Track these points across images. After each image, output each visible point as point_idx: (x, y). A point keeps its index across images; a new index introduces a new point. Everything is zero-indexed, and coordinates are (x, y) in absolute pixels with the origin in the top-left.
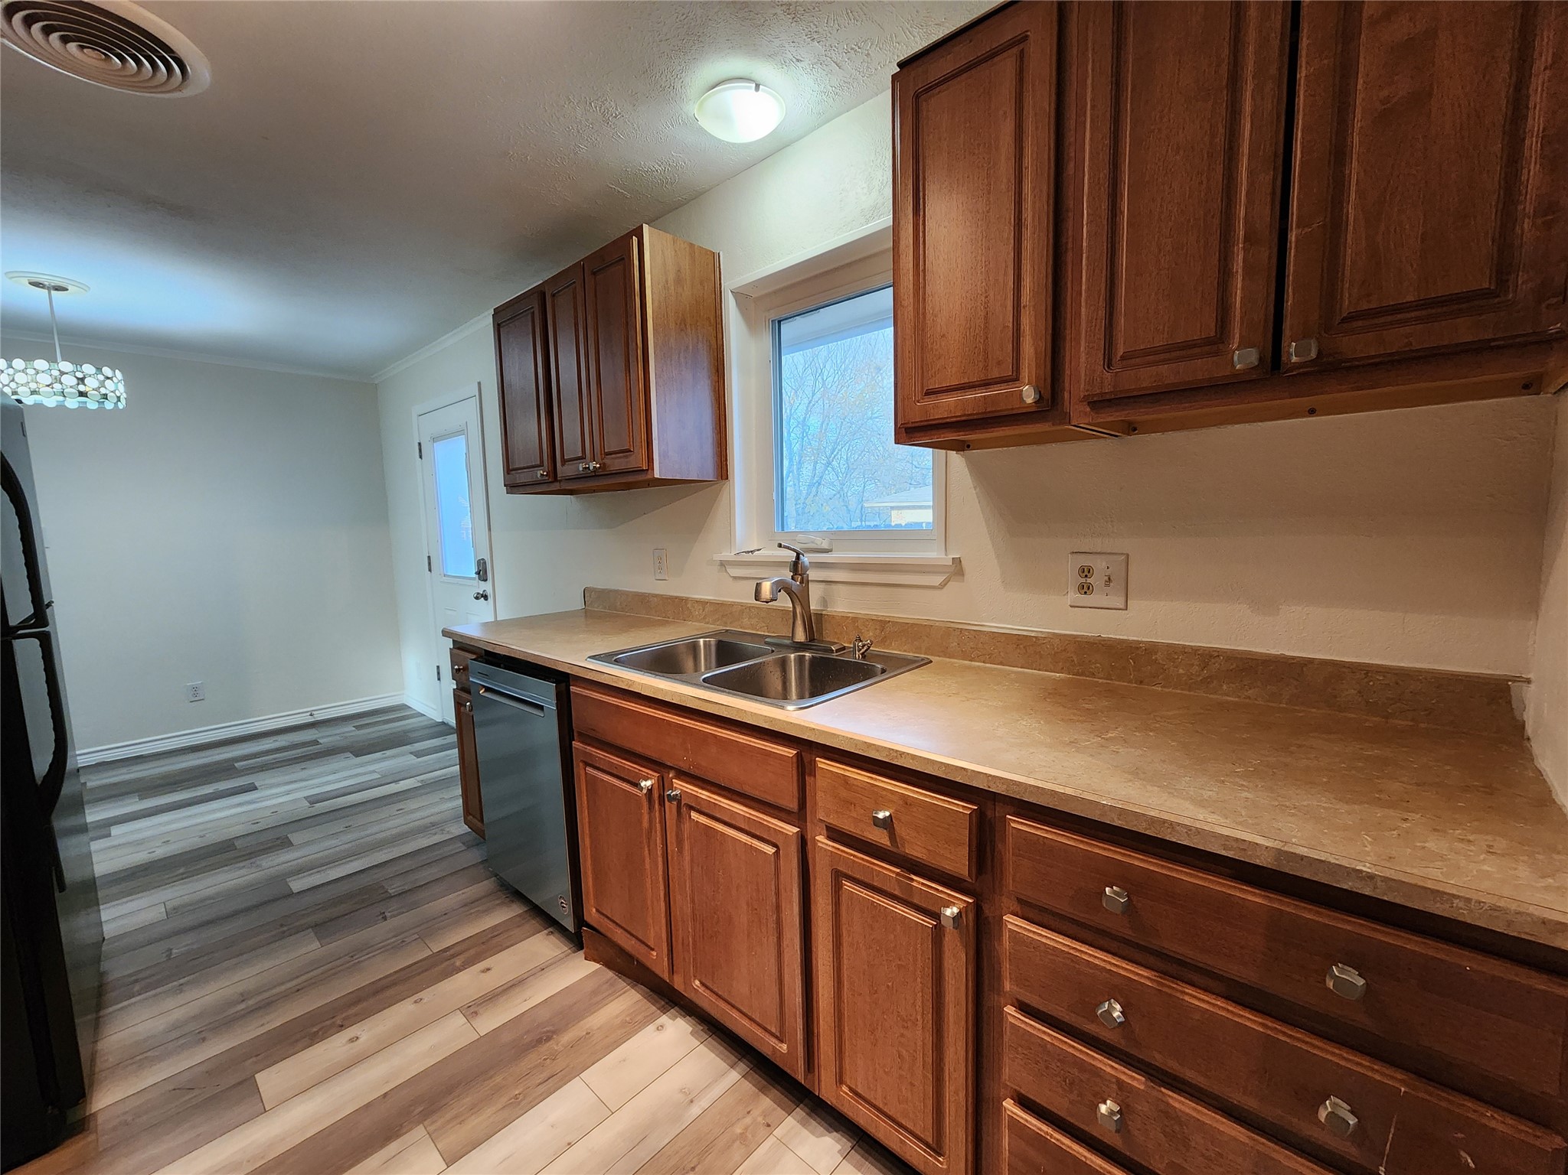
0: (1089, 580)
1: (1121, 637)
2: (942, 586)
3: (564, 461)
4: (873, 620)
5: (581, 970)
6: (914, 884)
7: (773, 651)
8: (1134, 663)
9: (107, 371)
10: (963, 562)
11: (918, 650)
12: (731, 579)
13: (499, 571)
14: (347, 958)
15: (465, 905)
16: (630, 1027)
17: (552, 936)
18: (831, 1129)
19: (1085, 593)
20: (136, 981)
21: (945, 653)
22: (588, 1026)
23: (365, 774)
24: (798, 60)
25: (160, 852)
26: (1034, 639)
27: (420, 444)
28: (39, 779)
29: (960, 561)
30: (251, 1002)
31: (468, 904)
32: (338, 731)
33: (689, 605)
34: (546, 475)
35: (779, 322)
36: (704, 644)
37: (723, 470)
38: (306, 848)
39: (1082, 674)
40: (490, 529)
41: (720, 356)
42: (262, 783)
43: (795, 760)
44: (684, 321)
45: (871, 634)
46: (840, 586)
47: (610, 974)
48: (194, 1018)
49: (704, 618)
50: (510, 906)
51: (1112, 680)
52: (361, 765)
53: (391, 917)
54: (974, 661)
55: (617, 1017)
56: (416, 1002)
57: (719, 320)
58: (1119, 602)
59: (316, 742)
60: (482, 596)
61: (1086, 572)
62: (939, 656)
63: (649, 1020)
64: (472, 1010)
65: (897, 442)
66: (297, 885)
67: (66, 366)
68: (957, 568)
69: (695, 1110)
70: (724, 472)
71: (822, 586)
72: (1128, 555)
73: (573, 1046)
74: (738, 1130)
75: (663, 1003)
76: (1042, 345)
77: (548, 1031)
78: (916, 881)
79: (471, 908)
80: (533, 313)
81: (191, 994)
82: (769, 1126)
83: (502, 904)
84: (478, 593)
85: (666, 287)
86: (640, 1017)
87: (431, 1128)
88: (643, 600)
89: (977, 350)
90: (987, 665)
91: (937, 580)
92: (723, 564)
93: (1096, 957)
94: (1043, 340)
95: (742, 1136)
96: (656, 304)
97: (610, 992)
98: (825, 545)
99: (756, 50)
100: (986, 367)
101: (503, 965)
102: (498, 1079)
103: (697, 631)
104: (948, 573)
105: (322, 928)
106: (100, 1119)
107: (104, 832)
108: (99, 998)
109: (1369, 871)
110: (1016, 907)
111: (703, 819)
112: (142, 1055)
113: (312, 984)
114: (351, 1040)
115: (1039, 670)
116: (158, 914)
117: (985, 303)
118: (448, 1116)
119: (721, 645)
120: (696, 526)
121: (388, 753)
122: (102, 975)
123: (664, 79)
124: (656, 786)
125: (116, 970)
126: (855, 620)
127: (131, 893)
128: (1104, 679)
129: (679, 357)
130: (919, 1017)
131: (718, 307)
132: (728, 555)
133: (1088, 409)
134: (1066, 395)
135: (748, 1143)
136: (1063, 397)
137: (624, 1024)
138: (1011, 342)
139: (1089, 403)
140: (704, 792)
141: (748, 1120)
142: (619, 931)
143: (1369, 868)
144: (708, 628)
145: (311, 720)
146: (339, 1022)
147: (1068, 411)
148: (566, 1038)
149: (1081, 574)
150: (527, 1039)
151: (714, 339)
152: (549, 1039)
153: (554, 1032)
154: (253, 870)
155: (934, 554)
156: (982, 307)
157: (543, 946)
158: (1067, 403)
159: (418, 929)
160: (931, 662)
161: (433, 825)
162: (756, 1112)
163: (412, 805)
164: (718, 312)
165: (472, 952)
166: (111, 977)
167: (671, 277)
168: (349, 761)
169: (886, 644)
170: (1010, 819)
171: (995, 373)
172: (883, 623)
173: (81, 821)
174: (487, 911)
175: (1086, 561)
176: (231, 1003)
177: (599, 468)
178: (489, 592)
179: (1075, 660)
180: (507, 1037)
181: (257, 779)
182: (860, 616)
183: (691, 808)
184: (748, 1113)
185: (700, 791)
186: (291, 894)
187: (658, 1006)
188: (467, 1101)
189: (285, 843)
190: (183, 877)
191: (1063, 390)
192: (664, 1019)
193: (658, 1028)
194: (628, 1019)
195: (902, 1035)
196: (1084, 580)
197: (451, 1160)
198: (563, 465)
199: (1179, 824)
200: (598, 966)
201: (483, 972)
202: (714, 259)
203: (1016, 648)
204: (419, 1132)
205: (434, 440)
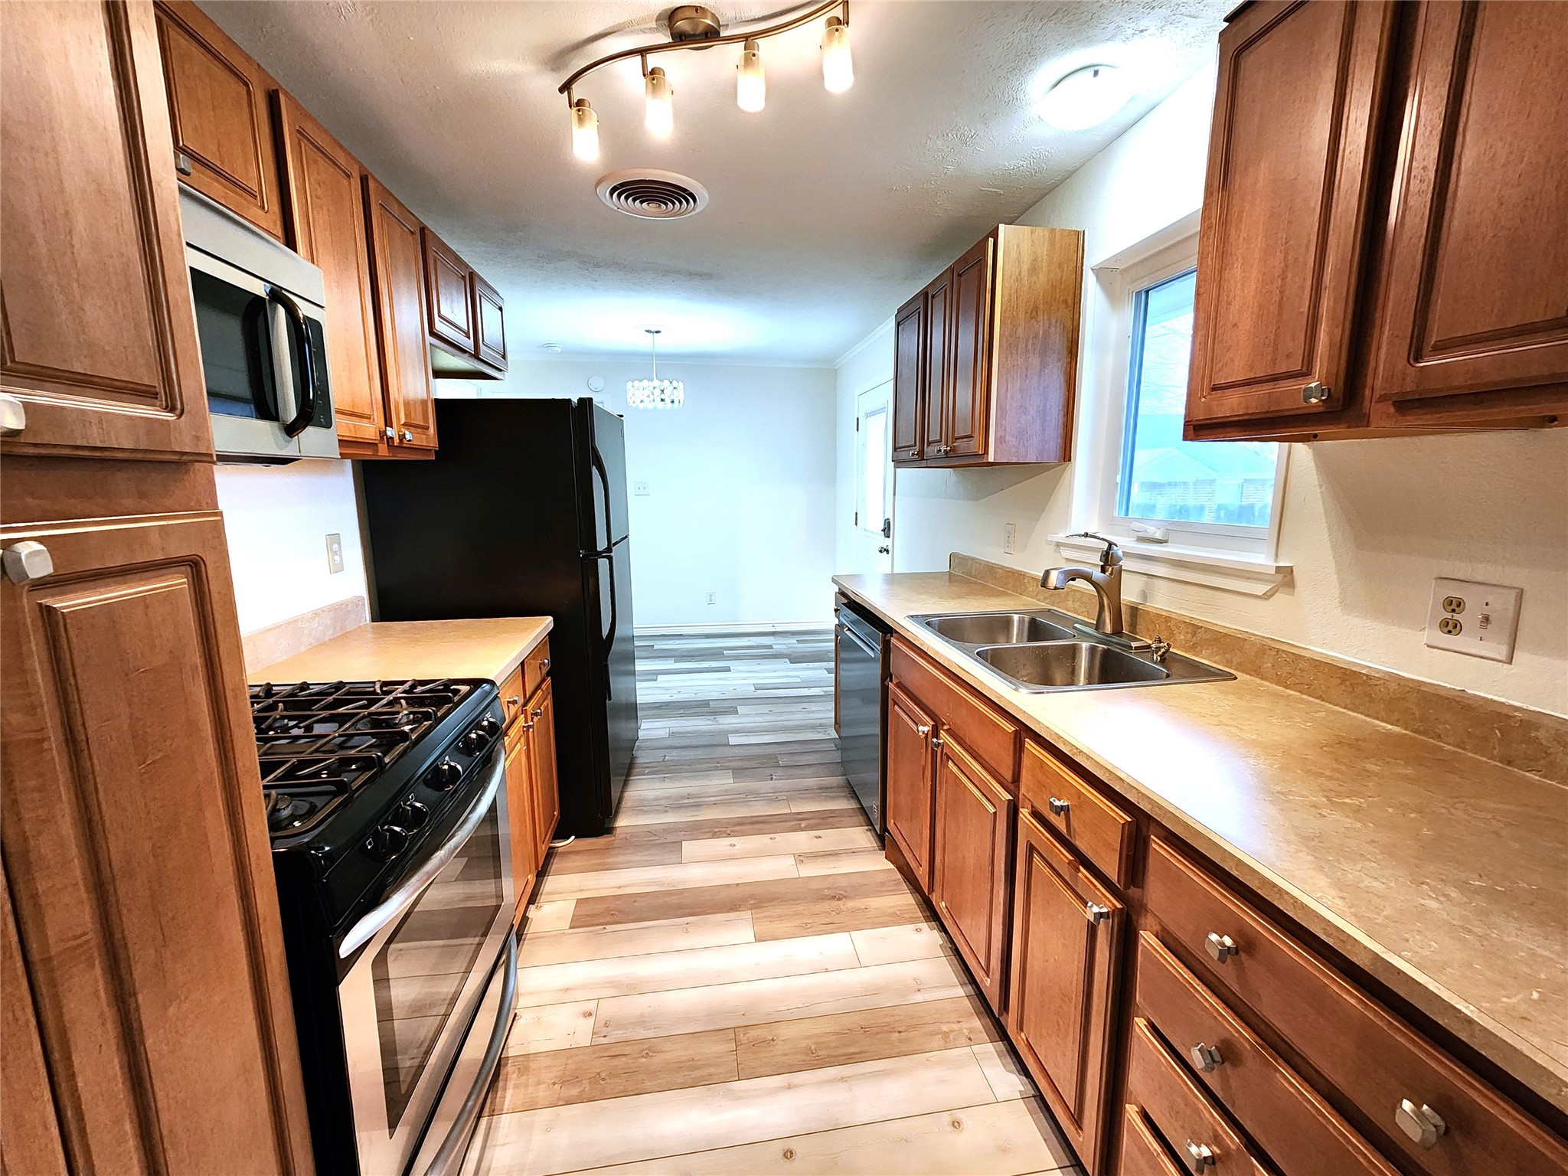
0: (1456, 617)
1: (1496, 698)
2: (1267, 596)
3: (929, 444)
4: (1186, 622)
5: (879, 864)
6: (1080, 874)
7: (1074, 636)
8: (1502, 735)
9: (675, 384)
10: (1294, 572)
11: (1229, 663)
12: (1064, 560)
13: (897, 529)
14: (744, 796)
15: (820, 789)
16: (896, 919)
17: (869, 833)
18: (1022, 1073)
19: (1450, 632)
20: (648, 767)
21: (1257, 671)
22: (868, 904)
23: (792, 677)
24: (1142, 31)
25: (676, 698)
26: (1365, 678)
27: (858, 419)
28: (604, 637)
29: (1292, 571)
30: (691, 801)
31: (823, 789)
32: (785, 642)
33: (1026, 581)
34: (917, 454)
35: (1147, 292)
36: (1019, 621)
37: (1066, 454)
38: (746, 717)
39: (1420, 733)
40: (894, 494)
41: (1075, 336)
42: (735, 668)
43: (1013, 736)
44: (1036, 309)
45: (1182, 637)
46: (1161, 582)
47: (899, 876)
48: (666, 798)
49: (1037, 595)
50: (849, 801)
51: (1465, 749)
52: (796, 670)
53: (776, 779)
54: (1289, 688)
55: (890, 907)
56: (771, 839)
57: (1077, 300)
58: (1502, 652)
59: (770, 647)
60: (885, 550)
61: (1454, 605)
62: (1251, 675)
63: (912, 921)
64: (801, 858)
65: (1186, 438)
66: (733, 740)
67: (656, 383)
68: (1286, 578)
69: (919, 997)
70: (1067, 454)
71: (1144, 578)
72: (1521, 593)
73: (853, 911)
74: (945, 1028)
75: (929, 914)
76: (1338, 332)
77: (840, 894)
78: (1082, 873)
79: (823, 792)
80: (919, 312)
81: (668, 784)
82: (970, 1039)
83: (845, 797)
84: (882, 548)
85: (1018, 280)
86: (907, 916)
87: (755, 916)
88: (991, 570)
89: (1267, 340)
90: (1304, 696)
91: (1261, 589)
92: (1058, 545)
93: (1207, 1000)
94: (1340, 329)
95: (946, 1035)
96: (1006, 298)
97: (893, 888)
98: (1158, 535)
99: (1091, 41)
100: (1274, 361)
101: (831, 838)
102: (800, 908)
103: (1016, 606)
104: (1273, 582)
105: (738, 772)
106: (618, 831)
107: (654, 677)
108: (629, 770)
109: (1469, 1014)
110: (1157, 928)
111: (955, 769)
112: (643, 808)
113: (723, 803)
114: (731, 845)
115: (1368, 716)
116: (664, 733)
117: (1282, 286)
118: (766, 914)
119: (1033, 622)
120: (1040, 504)
121: (811, 665)
122: (633, 758)
123: (1007, 96)
124: (930, 733)
125: (642, 757)
126: (1168, 619)
127: (660, 716)
128: (1454, 746)
129: (1026, 346)
130: (1074, 996)
131: (1078, 286)
132: (1061, 537)
133: (1392, 410)
134: (1368, 392)
135: (948, 1041)
136: (1363, 397)
137: (894, 914)
138: (1304, 331)
139: (1394, 403)
140: (958, 747)
141: (956, 1027)
142: (904, 844)
143: (1471, 1011)
144: (1038, 605)
145: (773, 630)
146: (729, 832)
147: (1367, 411)
148: (850, 904)
149: (1446, 606)
150: (826, 892)
151: (1070, 321)
152: (840, 899)
153: (844, 897)
154: (714, 723)
155: (1261, 559)
156: (1278, 291)
157: (861, 837)
158: (1367, 403)
159: (787, 793)
160: (1236, 678)
161: (821, 725)
162: (965, 1026)
163: (813, 707)
164: (1078, 292)
165: (813, 821)
166: (639, 761)
167: (1025, 267)
168: (784, 665)
169: (1197, 650)
170: (1154, 840)
171: (1283, 368)
172: (1195, 628)
173: (631, 668)
174: (833, 798)
175: (1455, 593)
176: (684, 798)
177: (950, 450)
178: (890, 548)
179: (1417, 713)
180: (814, 886)
181: (733, 665)
182: (1174, 616)
183: (949, 758)
184: (959, 1022)
185: (955, 745)
186: (728, 745)
187: (925, 915)
188: (779, 911)
189: (734, 711)
190: (682, 716)
191: (1364, 387)
192: (924, 926)
193: (916, 930)
194: (898, 912)
195: (1060, 1007)
196: (1449, 615)
197: (759, 939)
198: (928, 446)
199: (1287, 893)
200: (892, 866)
201: (816, 837)
202: (1078, 238)
203: (1341, 684)
204: (747, 914)
205: (868, 415)
